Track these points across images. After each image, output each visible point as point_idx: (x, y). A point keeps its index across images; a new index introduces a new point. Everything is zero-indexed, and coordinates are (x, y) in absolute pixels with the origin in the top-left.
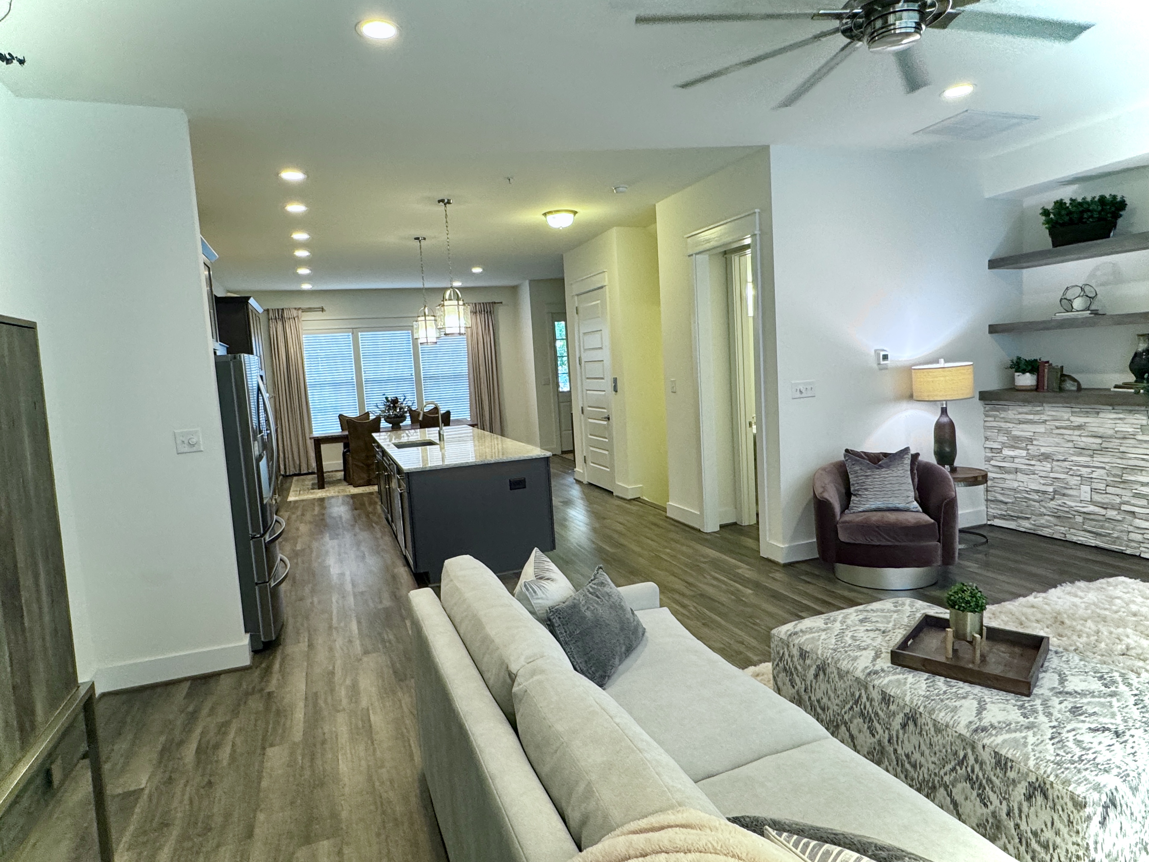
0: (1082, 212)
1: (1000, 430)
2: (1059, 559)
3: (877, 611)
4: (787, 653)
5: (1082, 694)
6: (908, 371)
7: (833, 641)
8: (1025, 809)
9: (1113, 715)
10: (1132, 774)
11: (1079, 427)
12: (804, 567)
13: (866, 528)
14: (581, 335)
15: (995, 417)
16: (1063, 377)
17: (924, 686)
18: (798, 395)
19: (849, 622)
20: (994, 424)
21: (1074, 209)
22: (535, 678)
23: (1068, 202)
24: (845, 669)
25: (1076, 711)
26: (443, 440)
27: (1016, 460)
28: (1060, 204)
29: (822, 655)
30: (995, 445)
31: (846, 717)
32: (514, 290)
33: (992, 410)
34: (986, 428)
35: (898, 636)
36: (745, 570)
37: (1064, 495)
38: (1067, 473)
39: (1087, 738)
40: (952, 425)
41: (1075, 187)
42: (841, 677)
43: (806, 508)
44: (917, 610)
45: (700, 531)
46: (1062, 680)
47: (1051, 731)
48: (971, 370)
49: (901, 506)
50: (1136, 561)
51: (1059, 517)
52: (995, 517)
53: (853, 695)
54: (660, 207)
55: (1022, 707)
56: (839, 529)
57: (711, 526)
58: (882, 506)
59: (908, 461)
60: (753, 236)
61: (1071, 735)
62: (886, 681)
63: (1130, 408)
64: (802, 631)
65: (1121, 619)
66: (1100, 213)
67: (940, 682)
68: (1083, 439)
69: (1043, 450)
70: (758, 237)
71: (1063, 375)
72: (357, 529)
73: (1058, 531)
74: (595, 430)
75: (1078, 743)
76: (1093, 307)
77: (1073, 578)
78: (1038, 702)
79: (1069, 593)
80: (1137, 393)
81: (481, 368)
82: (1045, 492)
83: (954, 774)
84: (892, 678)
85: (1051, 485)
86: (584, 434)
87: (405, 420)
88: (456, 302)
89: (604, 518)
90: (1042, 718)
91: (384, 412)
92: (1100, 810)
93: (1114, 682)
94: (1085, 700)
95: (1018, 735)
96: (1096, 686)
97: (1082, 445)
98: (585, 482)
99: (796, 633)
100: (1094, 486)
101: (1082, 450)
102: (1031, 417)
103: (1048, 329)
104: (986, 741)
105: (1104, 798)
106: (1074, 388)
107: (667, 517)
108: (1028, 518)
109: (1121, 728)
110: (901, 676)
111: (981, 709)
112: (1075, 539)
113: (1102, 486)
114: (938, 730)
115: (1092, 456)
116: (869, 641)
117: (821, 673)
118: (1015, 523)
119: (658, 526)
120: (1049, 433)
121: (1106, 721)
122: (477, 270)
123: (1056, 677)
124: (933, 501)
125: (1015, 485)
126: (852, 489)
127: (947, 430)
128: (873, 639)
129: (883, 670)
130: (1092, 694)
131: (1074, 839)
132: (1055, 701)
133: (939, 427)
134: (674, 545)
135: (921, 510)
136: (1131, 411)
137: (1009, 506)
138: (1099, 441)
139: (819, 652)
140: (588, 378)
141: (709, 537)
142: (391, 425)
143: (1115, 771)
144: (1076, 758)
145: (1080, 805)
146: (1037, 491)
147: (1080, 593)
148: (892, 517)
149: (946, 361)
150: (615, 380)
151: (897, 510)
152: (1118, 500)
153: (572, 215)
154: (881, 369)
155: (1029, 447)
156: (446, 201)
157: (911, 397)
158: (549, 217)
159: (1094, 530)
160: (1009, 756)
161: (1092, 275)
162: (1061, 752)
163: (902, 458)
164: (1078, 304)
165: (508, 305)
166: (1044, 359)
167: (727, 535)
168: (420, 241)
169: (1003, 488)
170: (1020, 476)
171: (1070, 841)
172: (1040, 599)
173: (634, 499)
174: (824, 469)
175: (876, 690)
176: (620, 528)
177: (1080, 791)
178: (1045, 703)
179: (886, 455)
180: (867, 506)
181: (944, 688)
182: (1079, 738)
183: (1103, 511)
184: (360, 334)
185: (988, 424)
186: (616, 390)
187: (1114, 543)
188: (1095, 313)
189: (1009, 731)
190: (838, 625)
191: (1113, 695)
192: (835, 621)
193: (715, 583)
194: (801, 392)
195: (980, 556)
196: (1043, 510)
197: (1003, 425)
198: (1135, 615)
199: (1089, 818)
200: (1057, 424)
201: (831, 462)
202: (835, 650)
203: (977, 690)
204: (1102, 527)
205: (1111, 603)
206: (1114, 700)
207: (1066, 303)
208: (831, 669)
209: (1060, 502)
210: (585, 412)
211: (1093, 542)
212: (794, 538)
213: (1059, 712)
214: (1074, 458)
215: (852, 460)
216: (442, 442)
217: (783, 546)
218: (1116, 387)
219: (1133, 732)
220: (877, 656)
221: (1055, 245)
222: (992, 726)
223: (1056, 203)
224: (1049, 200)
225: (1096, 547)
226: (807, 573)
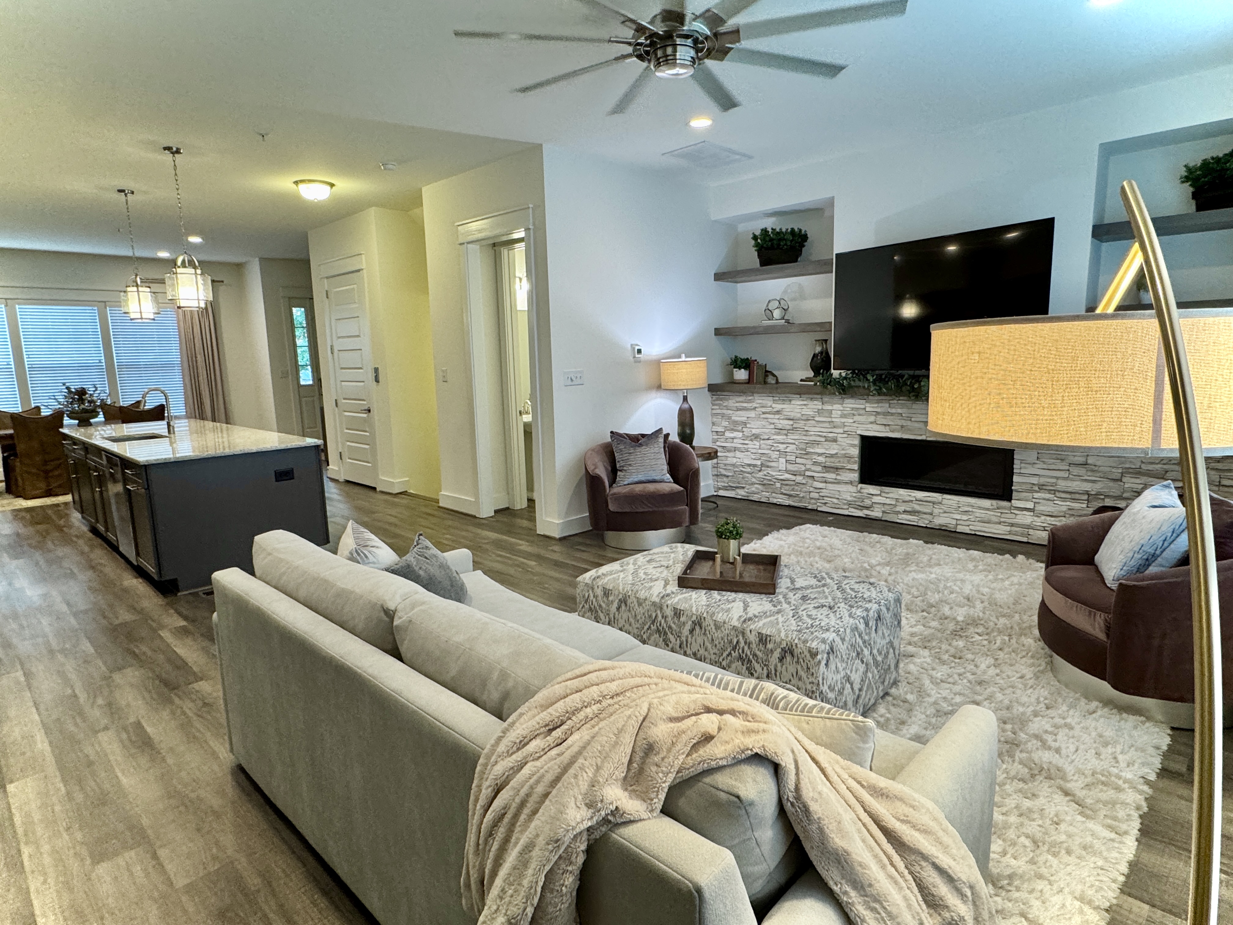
0: (780, 240)
1: (723, 416)
2: (766, 516)
3: (658, 553)
4: (592, 595)
5: (806, 588)
6: (657, 364)
7: (631, 578)
8: (779, 668)
9: (826, 598)
10: (842, 630)
11: (778, 412)
12: (577, 539)
13: (632, 498)
14: (333, 321)
15: (719, 405)
16: (767, 373)
17: (704, 598)
18: (570, 383)
19: (639, 563)
20: (719, 411)
21: (774, 237)
22: (416, 610)
23: (770, 230)
24: (644, 597)
25: (804, 598)
26: (174, 433)
27: (735, 441)
28: (765, 231)
29: (623, 590)
30: (720, 429)
31: (645, 637)
32: (239, 268)
33: (717, 400)
34: (713, 415)
35: (679, 569)
36: (524, 546)
37: (768, 467)
38: (770, 449)
39: (814, 612)
40: (691, 410)
41: (773, 219)
42: (640, 604)
43: (578, 486)
44: (688, 550)
45: (475, 517)
46: (793, 581)
47: (792, 612)
48: (704, 364)
49: (657, 478)
50: (814, 513)
51: (764, 485)
52: (720, 489)
53: (650, 616)
54: (428, 192)
55: (771, 601)
56: (609, 501)
57: (486, 511)
58: (643, 479)
59: (661, 440)
60: (527, 230)
61: (804, 613)
62: (676, 600)
63: (811, 396)
64: (603, 574)
65: (812, 552)
66: (791, 241)
67: (715, 594)
68: (781, 421)
69: (754, 431)
70: (532, 231)
71: (767, 371)
72: (50, 545)
73: (763, 496)
74: (352, 424)
75: (809, 616)
76: (786, 318)
77: (778, 528)
78: (780, 597)
79: (777, 539)
80: (816, 384)
81: (198, 356)
82: (755, 466)
83: (729, 658)
84: (680, 597)
85: (759, 459)
86: (338, 429)
87: (96, 416)
88: (193, 271)
89: (374, 513)
90: (785, 606)
91: (67, 406)
92: (825, 655)
93: (823, 578)
94: (808, 591)
95: (772, 618)
96: (814, 582)
97: (780, 426)
98: (341, 480)
99: (598, 577)
100: (788, 458)
101: (779, 430)
102: (745, 405)
103: (758, 333)
104: (752, 627)
105: (828, 647)
106: (774, 382)
107: (439, 507)
108: (743, 488)
109: (832, 604)
110: (687, 595)
111: (746, 606)
112: (775, 501)
113: (793, 458)
114: (718, 627)
115: (786, 435)
116: (658, 575)
117: (623, 604)
118: (733, 492)
119: (433, 516)
120: (758, 417)
121: (822, 601)
122: (195, 239)
123: (788, 580)
124: (681, 475)
125: (735, 460)
126: (618, 466)
127: (688, 415)
128: (661, 573)
129: (673, 593)
130: (812, 587)
131: (810, 680)
132: (791, 595)
133: (681, 412)
134: (452, 531)
135: (671, 480)
136: (811, 399)
137: (730, 478)
138: (791, 422)
139: (621, 588)
140: (342, 368)
141: (484, 521)
142: (77, 422)
143: (832, 629)
144: (809, 626)
145: (814, 654)
146: (749, 465)
147: (784, 538)
148: (651, 487)
149: (686, 357)
150: (376, 370)
151: (654, 481)
152: (803, 468)
153: (328, 187)
154: (635, 362)
155: (744, 429)
156: (174, 149)
157: (659, 387)
158: (301, 186)
159: (788, 492)
160: (768, 633)
161: (785, 292)
162: (800, 624)
163: (657, 437)
164: (777, 314)
165: (230, 285)
166: (753, 359)
167: (501, 518)
168: (126, 195)
169: (725, 465)
170: (738, 454)
171: (807, 681)
172: (758, 545)
173: (401, 493)
174: (593, 450)
175: (669, 608)
176: (393, 520)
177: (814, 645)
178: (785, 597)
179: (643, 436)
180: (630, 480)
181: (719, 597)
182: (809, 613)
183: (793, 478)
184: (17, 306)
185: (714, 412)
186: (377, 380)
187: (800, 501)
188: (788, 321)
189: (766, 617)
190: (631, 568)
191: (824, 585)
192: (628, 564)
193: (499, 559)
194: (572, 380)
195: (712, 519)
196: (754, 480)
197: (725, 411)
198: (819, 549)
199: (820, 662)
200: (764, 410)
201: (600, 443)
202: (633, 584)
203: (741, 595)
204: (793, 490)
205: (804, 542)
206: (825, 588)
207: (769, 312)
208: (632, 600)
209: (765, 473)
210: (339, 404)
211: (787, 502)
212: (567, 514)
213: (795, 600)
214: (775, 437)
215: (618, 440)
216: (172, 436)
217: (557, 522)
218: (802, 380)
219: (839, 605)
220: (666, 583)
221: (763, 264)
222: (755, 616)
223: (762, 230)
224: (757, 227)
225: (789, 506)
226: (580, 544)
